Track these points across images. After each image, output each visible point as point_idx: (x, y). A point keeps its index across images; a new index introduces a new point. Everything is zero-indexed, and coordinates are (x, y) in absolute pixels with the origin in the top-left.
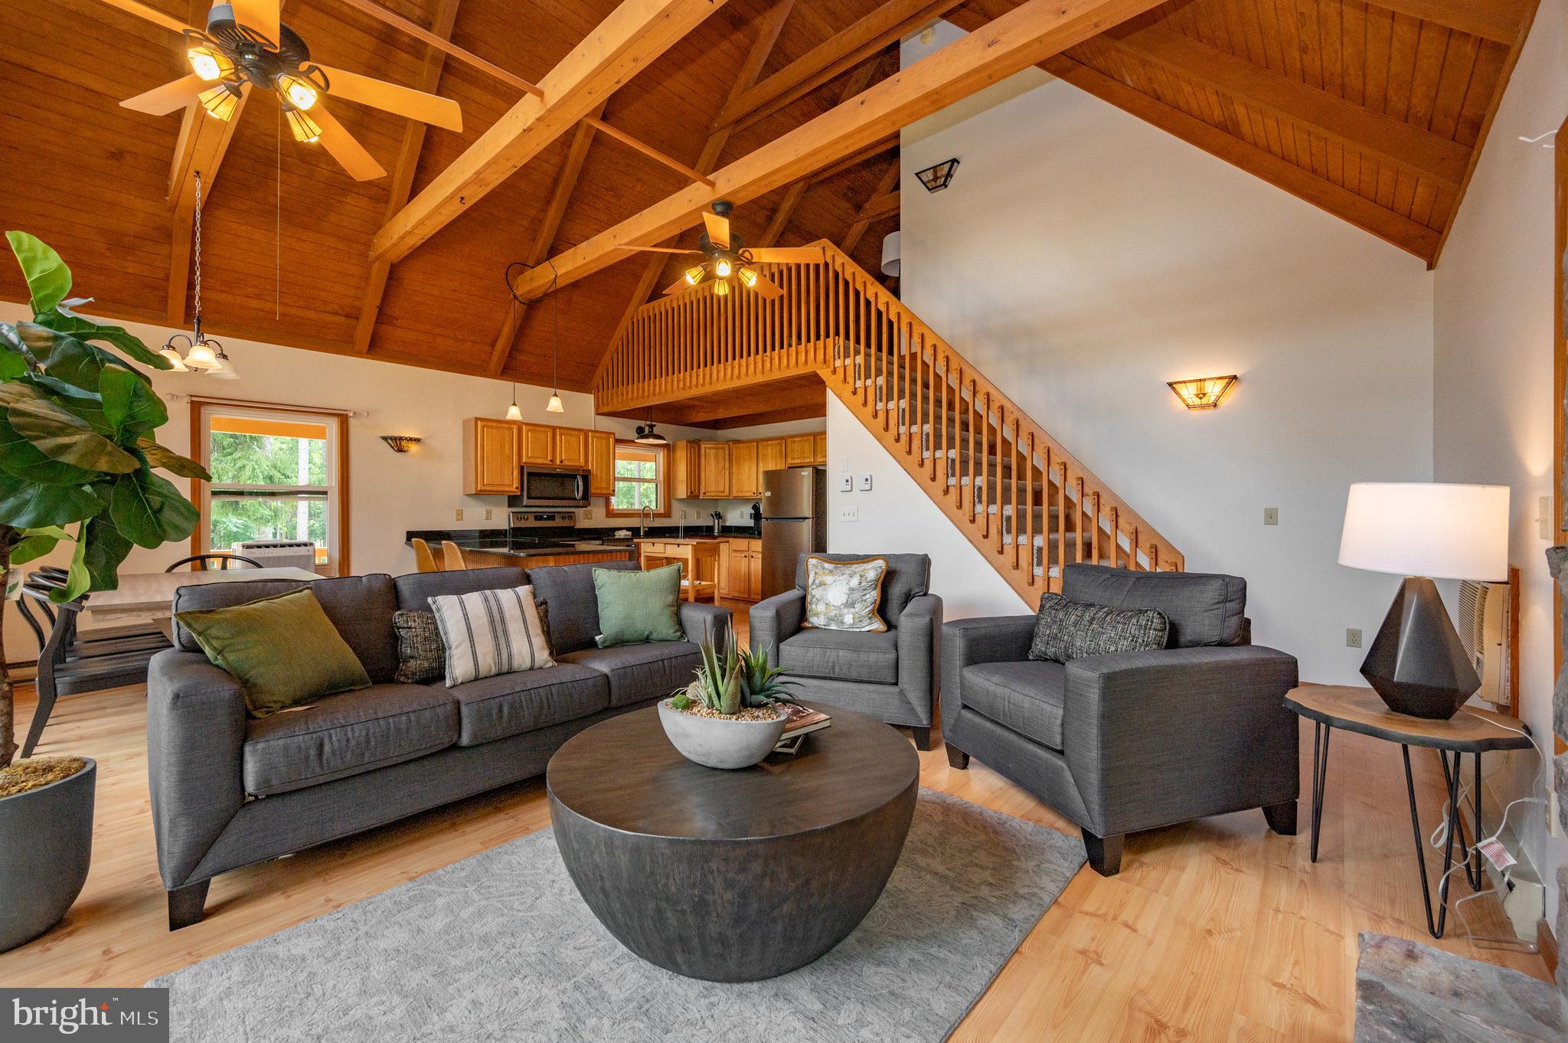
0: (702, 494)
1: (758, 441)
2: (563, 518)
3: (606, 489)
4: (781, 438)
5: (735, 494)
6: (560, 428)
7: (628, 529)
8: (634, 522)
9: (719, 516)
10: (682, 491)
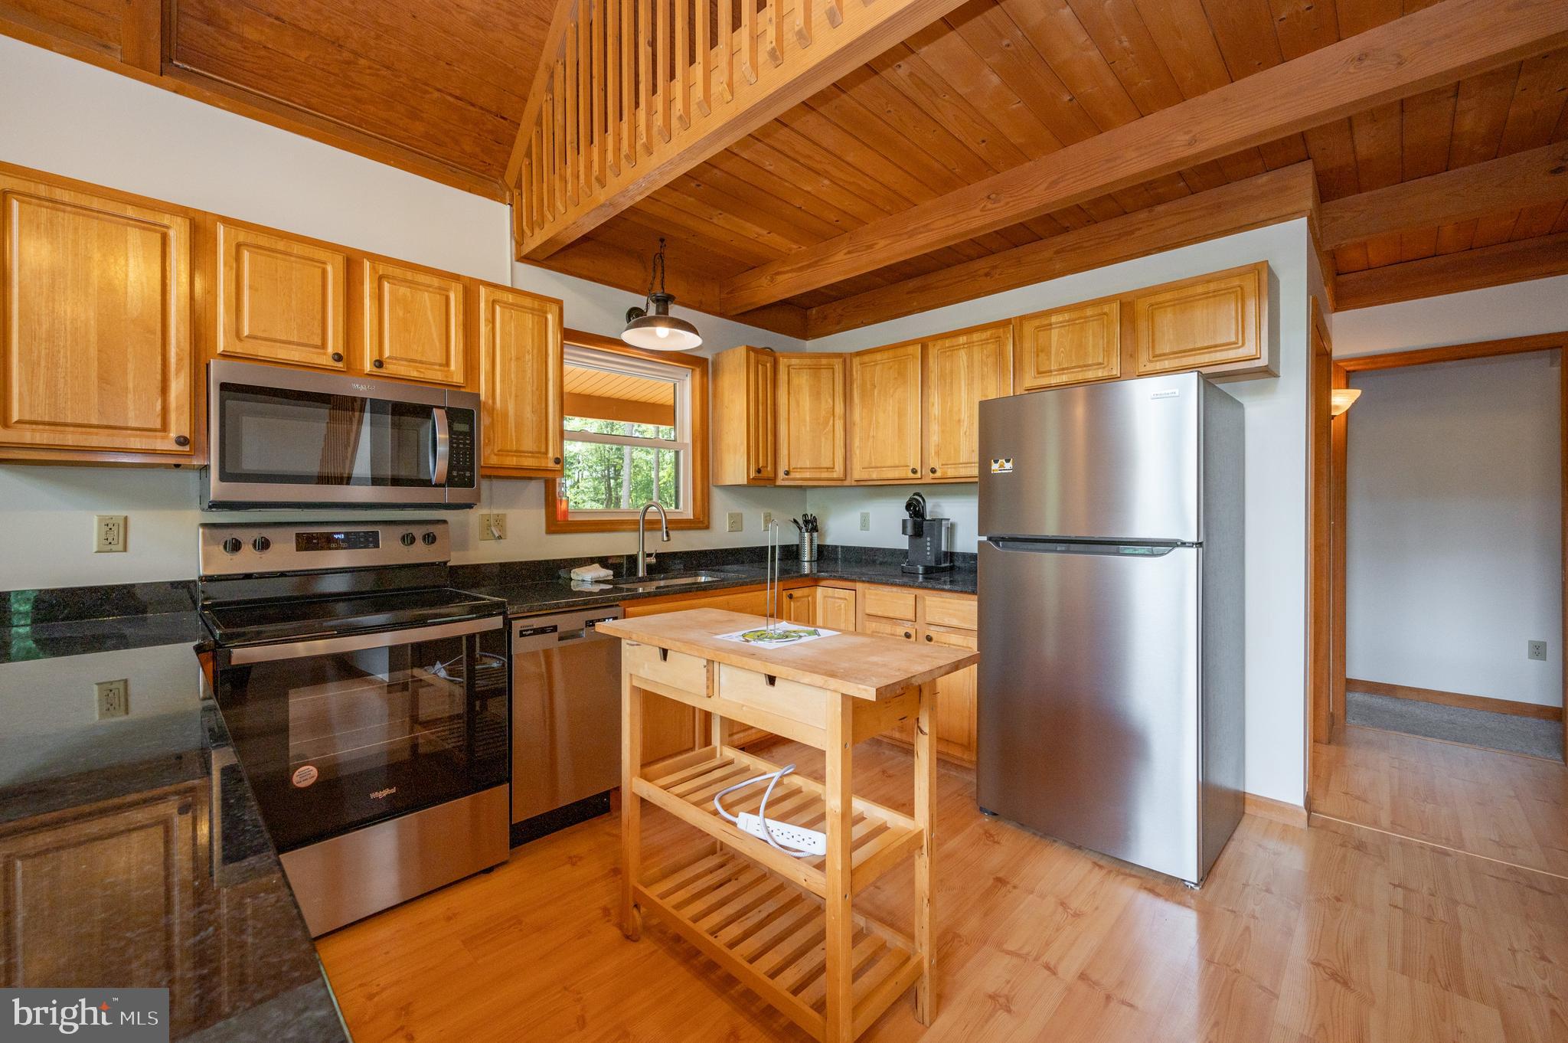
0: (781, 474)
1: (924, 344)
2: (407, 540)
3: (533, 454)
4: (1005, 323)
5: (858, 473)
6: (374, 258)
7: (603, 562)
8: (621, 544)
9: (811, 525)
10: (735, 468)
